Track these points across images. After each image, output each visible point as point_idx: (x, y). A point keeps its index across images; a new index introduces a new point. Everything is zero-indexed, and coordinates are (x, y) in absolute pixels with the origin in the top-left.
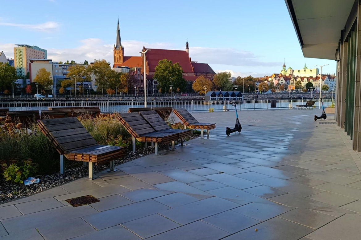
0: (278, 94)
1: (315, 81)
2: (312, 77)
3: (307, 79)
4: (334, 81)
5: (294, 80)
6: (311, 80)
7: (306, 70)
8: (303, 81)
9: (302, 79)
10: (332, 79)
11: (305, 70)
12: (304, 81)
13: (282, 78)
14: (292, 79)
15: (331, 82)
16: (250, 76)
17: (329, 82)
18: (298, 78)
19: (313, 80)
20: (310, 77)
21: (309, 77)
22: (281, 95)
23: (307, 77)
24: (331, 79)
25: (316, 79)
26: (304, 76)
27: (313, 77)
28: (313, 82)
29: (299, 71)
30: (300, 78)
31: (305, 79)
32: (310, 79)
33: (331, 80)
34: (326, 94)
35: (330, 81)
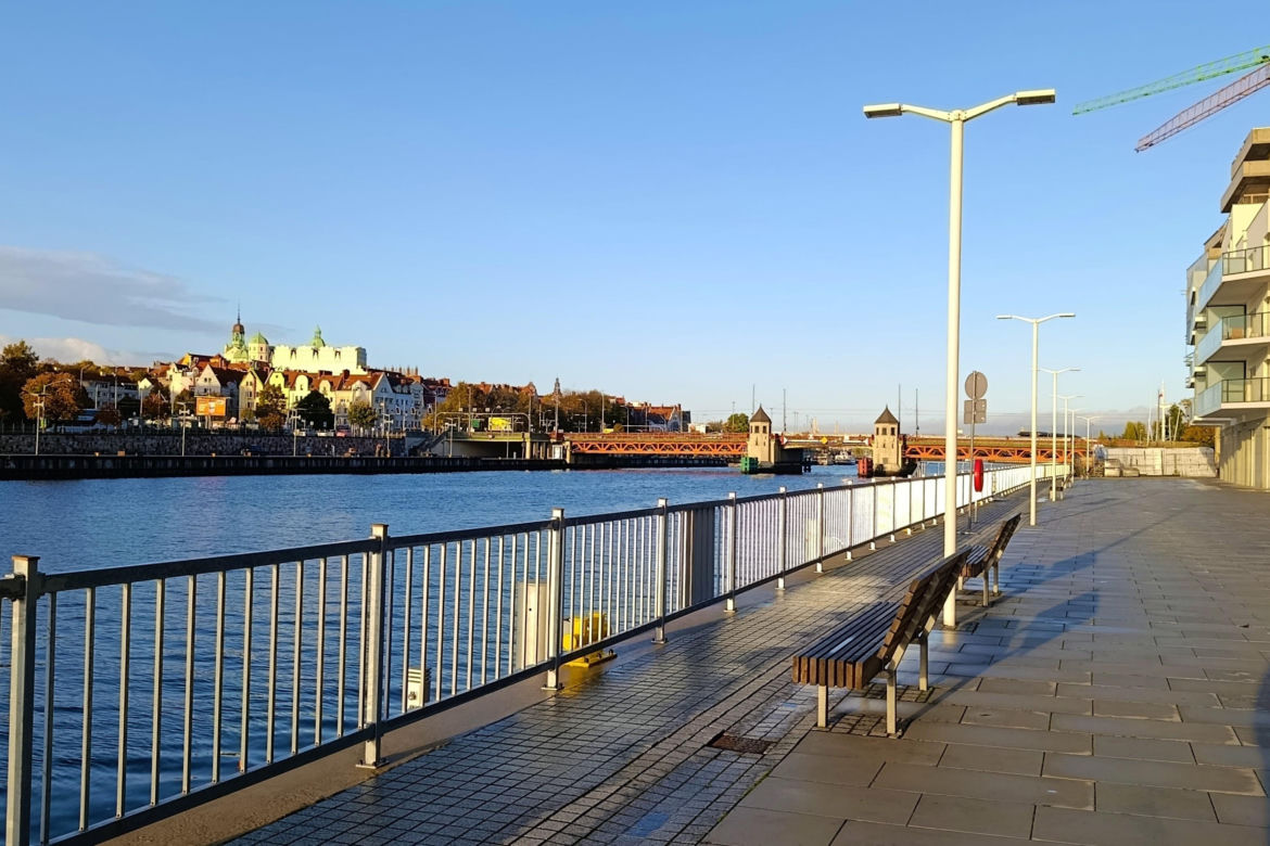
0: (133, 435)
1: (340, 389)
2: (329, 373)
3: (310, 381)
4: (409, 393)
5: (258, 381)
6: (324, 386)
7: (322, 350)
8: (293, 388)
9: (290, 378)
10: (403, 386)
11: (316, 351)
12: (297, 386)
13: (208, 372)
14: (249, 378)
15: (400, 397)
16: (23, 343)
17: (390, 394)
18: (274, 374)
19: (331, 383)
20: (321, 372)
21: (316, 371)
22: (149, 442)
23: (309, 371)
24: (399, 386)
25: (341, 384)
26: (298, 368)
27: (334, 374)
28: (330, 395)
29: (294, 351)
30: (280, 375)
31: (302, 381)
32: (320, 381)
33: (398, 388)
34: (367, 442)
35: (394, 391)
